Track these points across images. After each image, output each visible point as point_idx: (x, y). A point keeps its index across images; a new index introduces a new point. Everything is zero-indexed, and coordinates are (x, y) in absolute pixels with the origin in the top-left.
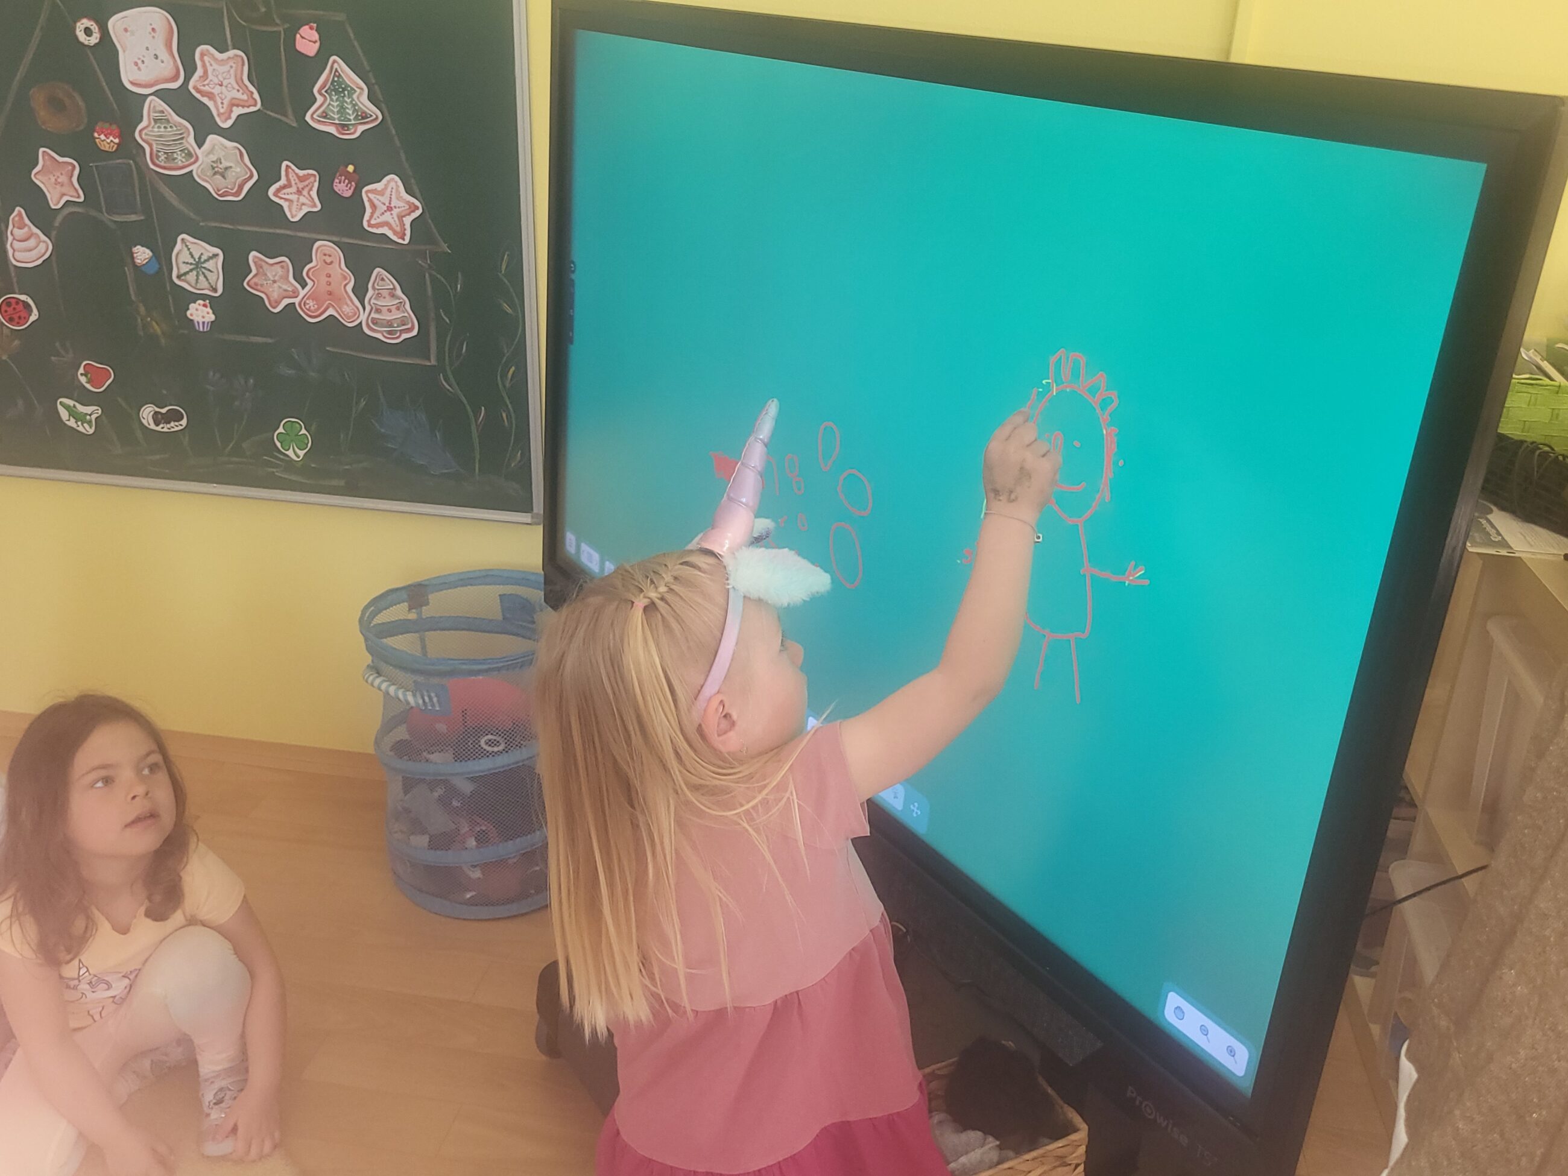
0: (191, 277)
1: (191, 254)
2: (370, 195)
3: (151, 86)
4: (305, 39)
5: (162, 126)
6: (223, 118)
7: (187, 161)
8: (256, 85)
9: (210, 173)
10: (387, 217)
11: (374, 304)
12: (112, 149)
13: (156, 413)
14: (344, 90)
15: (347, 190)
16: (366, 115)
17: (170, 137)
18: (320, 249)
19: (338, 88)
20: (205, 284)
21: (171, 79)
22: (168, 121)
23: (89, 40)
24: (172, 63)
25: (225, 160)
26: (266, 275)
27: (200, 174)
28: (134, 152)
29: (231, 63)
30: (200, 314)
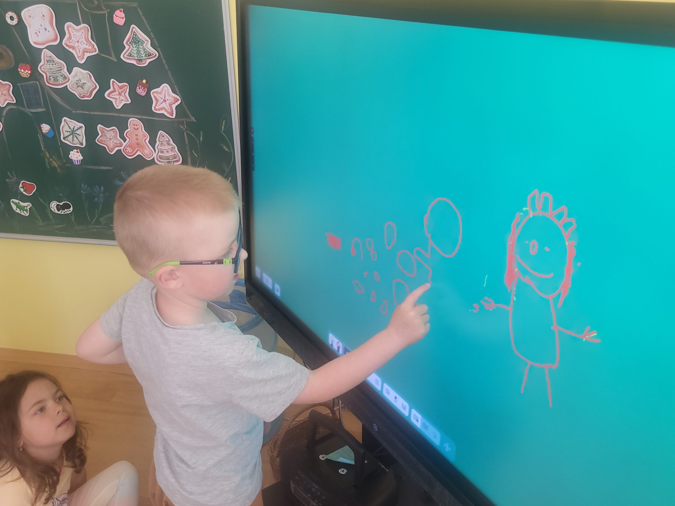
0: (70, 138)
1: (69, 127)
2: (154, 94)
3: (43, 44)
4: (118, 17)
5: (51, 64)
6: (80, 58)
7: (64, 81)
8: (95, 41)
9: (76, 86)
10: (164, 105)
11: (159, 148)
12: (27, 76)
13: (58, 205)
14: (139, 42)
15: (143, 92)
16: (150, 54)
17: (55, 69)
18: (132, 122)
19: (136, 41)
20: (77, 142)
21: (53, 40)
22: (53, 61)
23: (12, 23)
24: (54, 32)
25: (82, 80)
26: (106, 136)
27: (70, 87)
28: (38, 77)
29: (83, 31)
30: (76, 156)
